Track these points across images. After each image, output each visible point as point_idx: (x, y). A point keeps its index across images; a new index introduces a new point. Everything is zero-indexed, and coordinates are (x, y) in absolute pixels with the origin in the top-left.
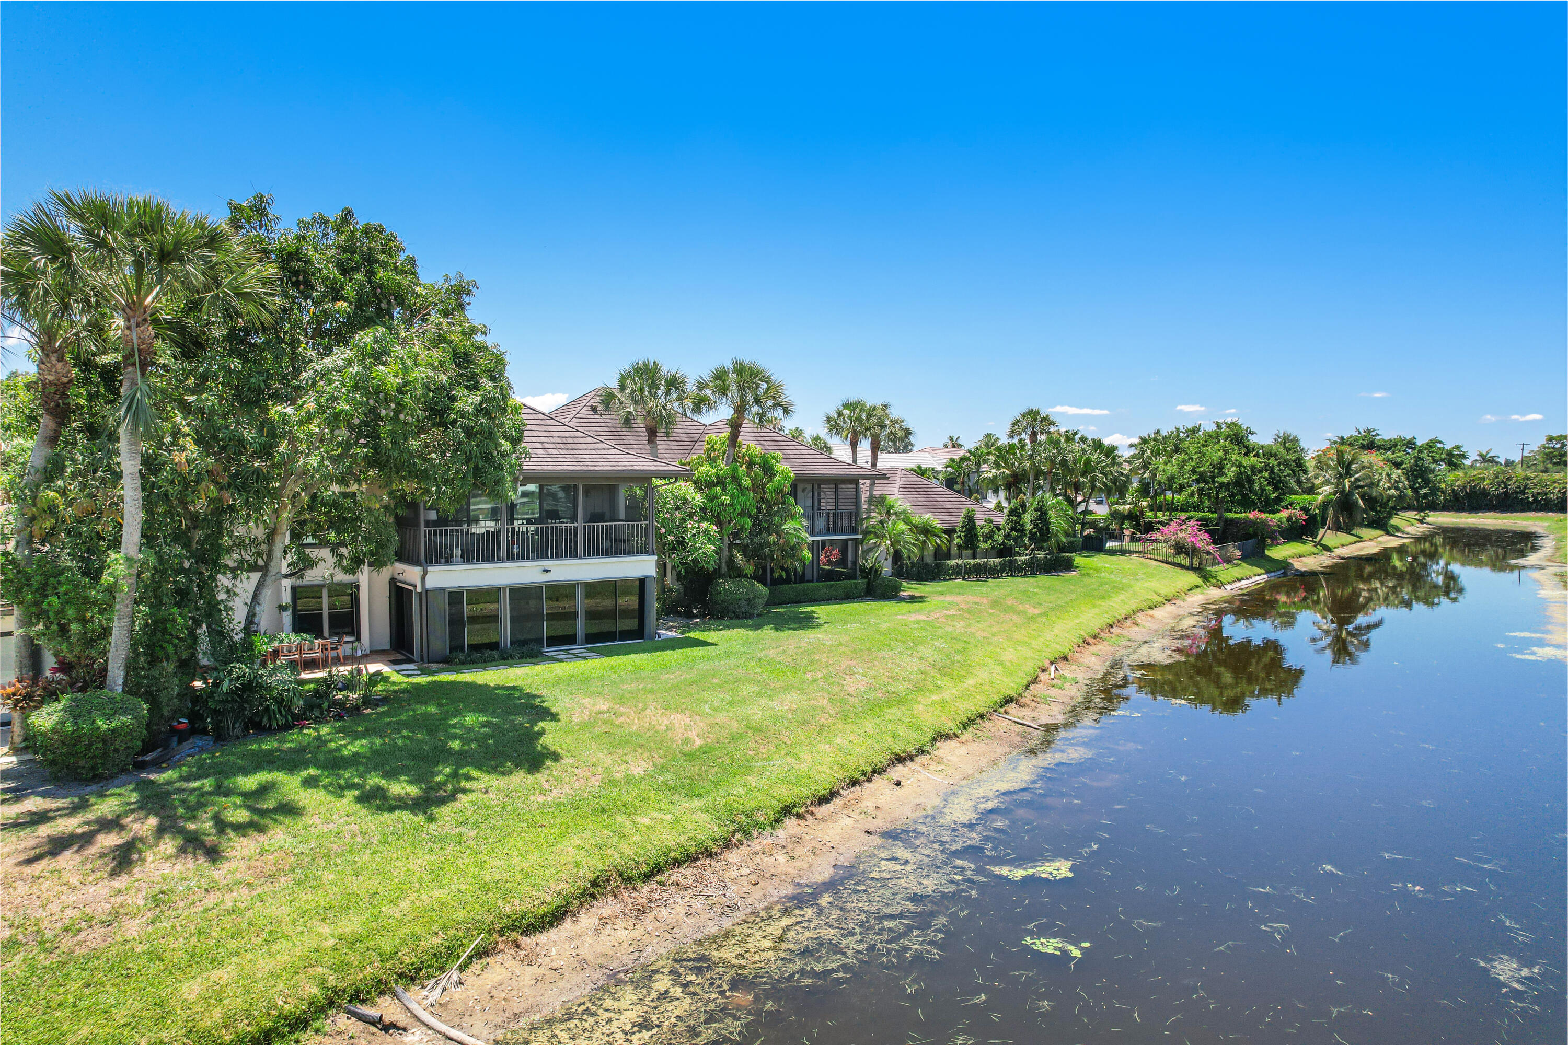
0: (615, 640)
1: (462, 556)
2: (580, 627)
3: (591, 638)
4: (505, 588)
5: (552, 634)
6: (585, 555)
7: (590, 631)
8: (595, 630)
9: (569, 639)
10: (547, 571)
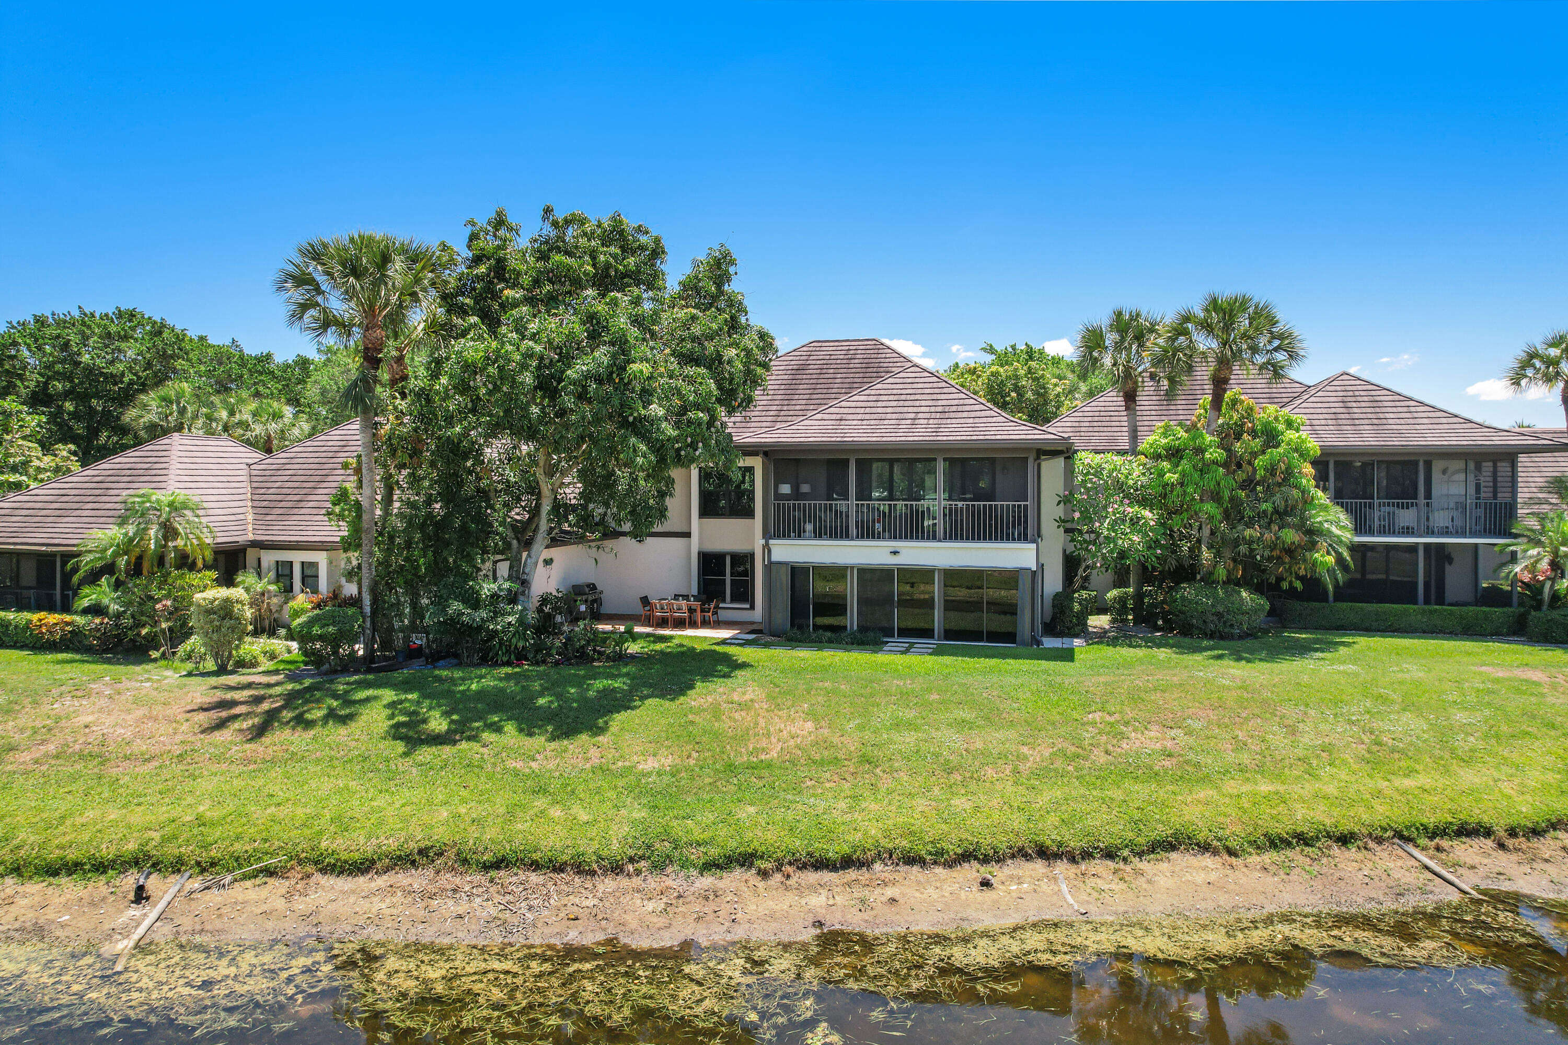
0: (981, 640)
1: (815, 532)
2: (938, 618)
3: (950, 634)
4: (852, 568)
5: (903, 625)
6: (945, 538)
7: (947, 627)
8: (953, 626)
9: (927, 633)
10: (895, 553)
